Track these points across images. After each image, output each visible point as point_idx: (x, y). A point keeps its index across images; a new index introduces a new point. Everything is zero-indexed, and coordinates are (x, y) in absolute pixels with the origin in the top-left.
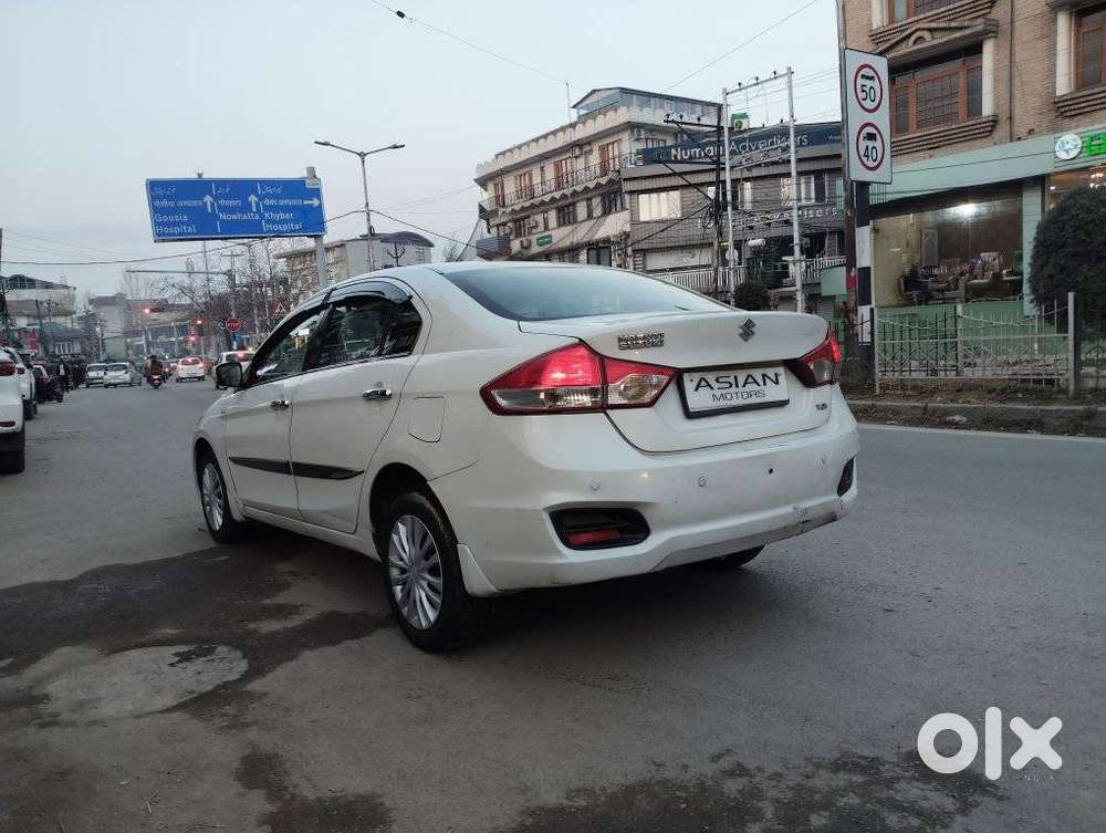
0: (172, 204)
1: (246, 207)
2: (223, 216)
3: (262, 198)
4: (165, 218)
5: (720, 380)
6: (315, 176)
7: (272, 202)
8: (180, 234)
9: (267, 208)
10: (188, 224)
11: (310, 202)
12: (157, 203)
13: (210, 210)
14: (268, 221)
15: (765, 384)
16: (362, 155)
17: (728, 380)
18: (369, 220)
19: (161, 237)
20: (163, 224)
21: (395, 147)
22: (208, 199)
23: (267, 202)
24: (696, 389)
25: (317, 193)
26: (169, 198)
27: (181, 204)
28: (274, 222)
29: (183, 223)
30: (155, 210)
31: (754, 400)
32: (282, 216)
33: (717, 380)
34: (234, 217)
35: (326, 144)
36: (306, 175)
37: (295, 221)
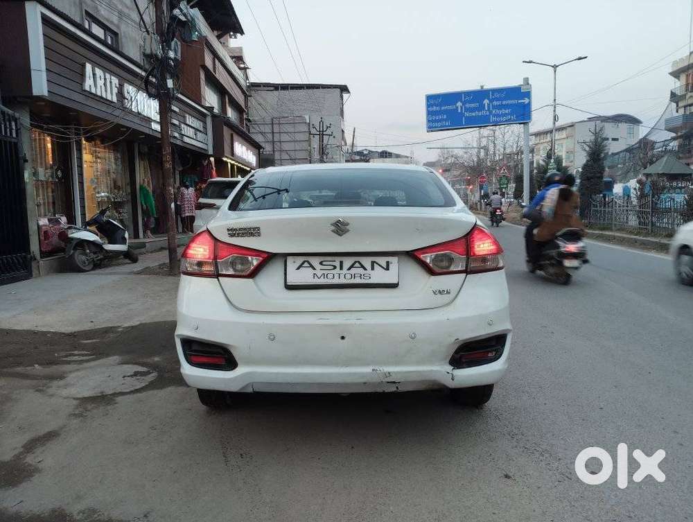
0: (438, 108)
1: (482, 107)
2: (467, 114)
3: (491, 101)
4: (434, 118)
5: (324, 263)
6: (528, 84)
7: (498, 103)
8: (441, 127)
9: (494, 107)
10: (446, 120)
11: (523, 101)
12: (430, 109)
13: (459, 111)
14: (494, 116)
15: (373, 269)
16: (555, 67)
17: (334, 264)
18: (555, 111)
19: (431, 128)
20: (433, 121)
21: (580, 59)
22: (459, 104)
23: (495, 103)
24: (298, 269)
25: (528, 95)
26: (437, 106)
27: (443, 108)
28: (498, 116)
29: (443, 120)
30: (429, 113)
31: (358, 281)
32: (504, 111)
33: (321, 263)
34: (474, 114)
35: (530, 62)
36: (522, 83)
37: (511, 114)
